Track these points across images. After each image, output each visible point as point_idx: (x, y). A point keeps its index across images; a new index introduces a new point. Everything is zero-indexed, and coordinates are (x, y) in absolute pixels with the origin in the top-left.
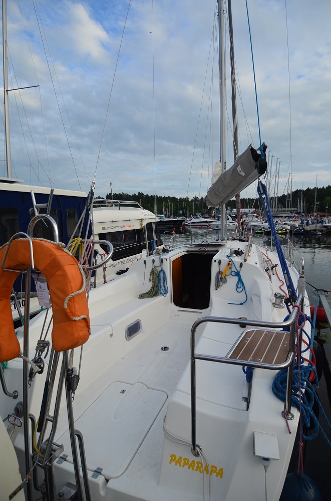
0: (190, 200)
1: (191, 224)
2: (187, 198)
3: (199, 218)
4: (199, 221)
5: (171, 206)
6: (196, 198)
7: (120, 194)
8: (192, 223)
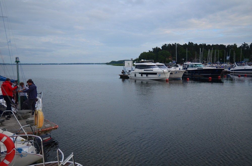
0: (238, 47)
1: (233, 72)
2: (235, 46)
3: (243, 65)
4: (243, 68)
5: (217, 53)
6: (245, 45)
7: (173, 44)
8: (235, 70)
